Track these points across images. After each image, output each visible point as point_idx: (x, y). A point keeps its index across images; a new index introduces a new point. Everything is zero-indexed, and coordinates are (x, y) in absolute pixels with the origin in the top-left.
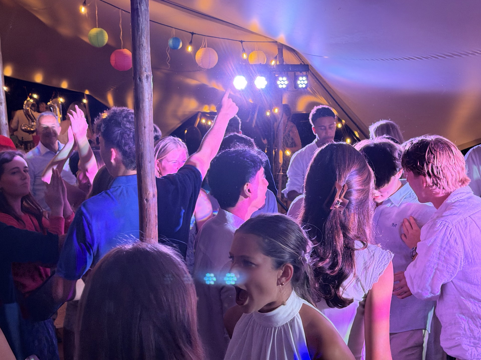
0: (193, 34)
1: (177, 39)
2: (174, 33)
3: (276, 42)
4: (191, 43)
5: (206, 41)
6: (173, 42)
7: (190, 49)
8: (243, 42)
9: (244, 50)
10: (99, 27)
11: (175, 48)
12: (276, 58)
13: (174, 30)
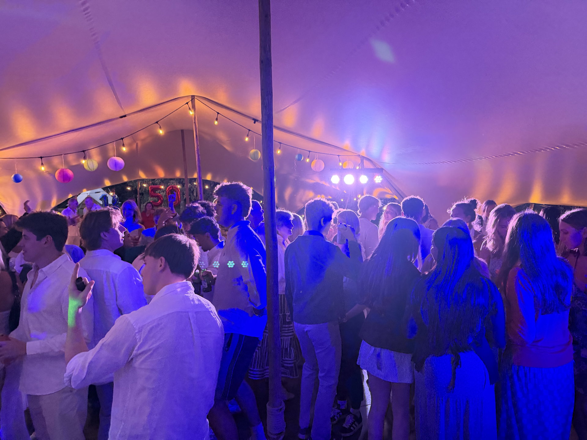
0: (310, 151)
1: (300, 156)
2: (299, 151)
3: (360, 155)
4: (308, 157)
5: (318, 155)
6: (298, 157)
7: (308, 160)
8: (340, 156)
9: (340, 161)
10: (255, 149)
11: (299, 159)
12: (359, 165)
13: (298, 149)
